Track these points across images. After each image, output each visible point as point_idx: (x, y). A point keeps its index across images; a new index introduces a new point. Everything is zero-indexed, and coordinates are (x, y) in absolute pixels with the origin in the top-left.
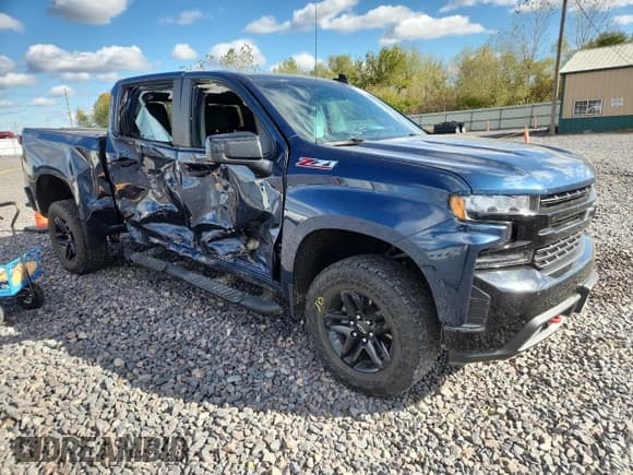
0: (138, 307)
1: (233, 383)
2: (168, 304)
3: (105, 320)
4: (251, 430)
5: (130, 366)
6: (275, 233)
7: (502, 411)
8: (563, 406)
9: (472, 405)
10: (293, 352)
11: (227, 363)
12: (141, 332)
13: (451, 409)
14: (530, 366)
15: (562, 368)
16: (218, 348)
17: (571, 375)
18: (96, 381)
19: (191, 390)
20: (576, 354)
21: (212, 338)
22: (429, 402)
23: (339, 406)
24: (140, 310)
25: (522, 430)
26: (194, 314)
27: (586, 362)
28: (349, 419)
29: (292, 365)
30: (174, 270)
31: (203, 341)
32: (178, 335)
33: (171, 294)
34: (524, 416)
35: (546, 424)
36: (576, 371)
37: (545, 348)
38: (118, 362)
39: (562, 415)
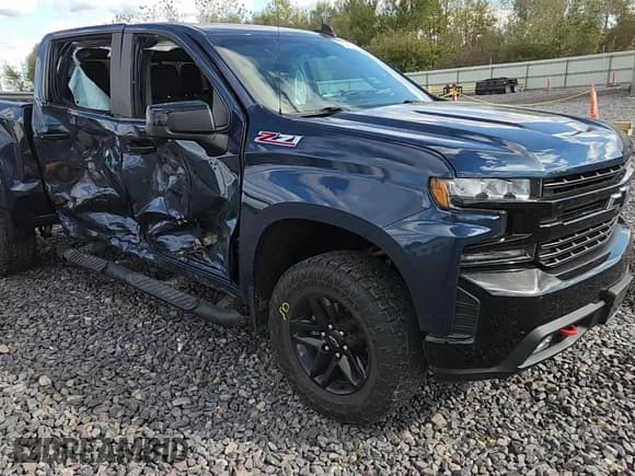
0: (71, 316)
1: (180, 406)
2: (109, 312)
3: (32, 331)
4: (197, 459)
5: (57, 385)
6: (232, 224)
7: (505, 442)
8: (580, 438)
9: (468, 436)
10: (257, 371)
11: (175, 382)
12: (73, 346)
13: (441, 440)
14: (549, 391)
15: (590, 394)
16: (165, 366)
17: (598, 401)
18: (17, 403)
19: (129, 413)
20: (611, 377)
21: (158, 353)
22: (416, 430)
23: (305, 434)
24: (74, 319)
25: (524, 465)
26: (140, 325)
27: (620, 388)
28: (316, 449)
29: (254, 386)
30: (116, 270)
31: (148, 357)
32: (119, 348)
33: (113, 300)
34: (530, 448)
35: (555, 459)
36: (606, 397)
37: (571, 370)
38: (44, 380)
39: (577, 448)
